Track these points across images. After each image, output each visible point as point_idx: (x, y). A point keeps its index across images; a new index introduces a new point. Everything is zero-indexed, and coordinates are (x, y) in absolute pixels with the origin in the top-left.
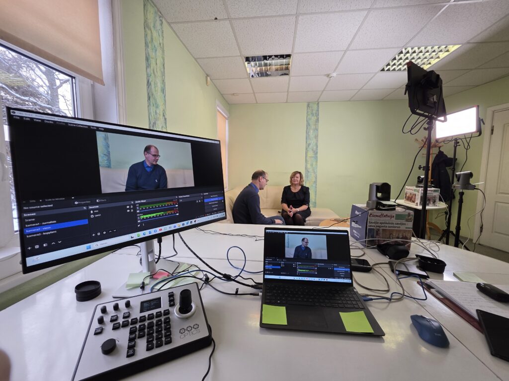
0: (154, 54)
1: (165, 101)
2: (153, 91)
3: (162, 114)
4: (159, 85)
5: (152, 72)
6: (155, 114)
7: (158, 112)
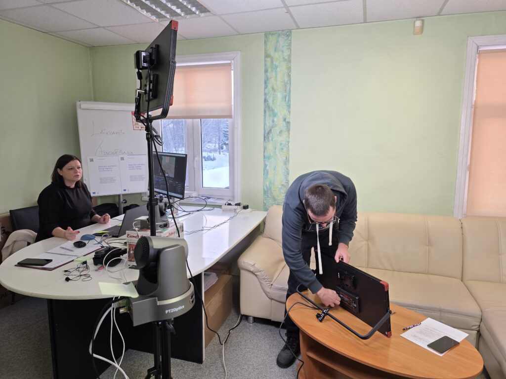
0: (274, 74)
1: (289, 106)
2: (271, 105)
3: (282, 120)
4: (279, 95)
5: (271, 89)
6: (271, 122)
7: (275, 119)
